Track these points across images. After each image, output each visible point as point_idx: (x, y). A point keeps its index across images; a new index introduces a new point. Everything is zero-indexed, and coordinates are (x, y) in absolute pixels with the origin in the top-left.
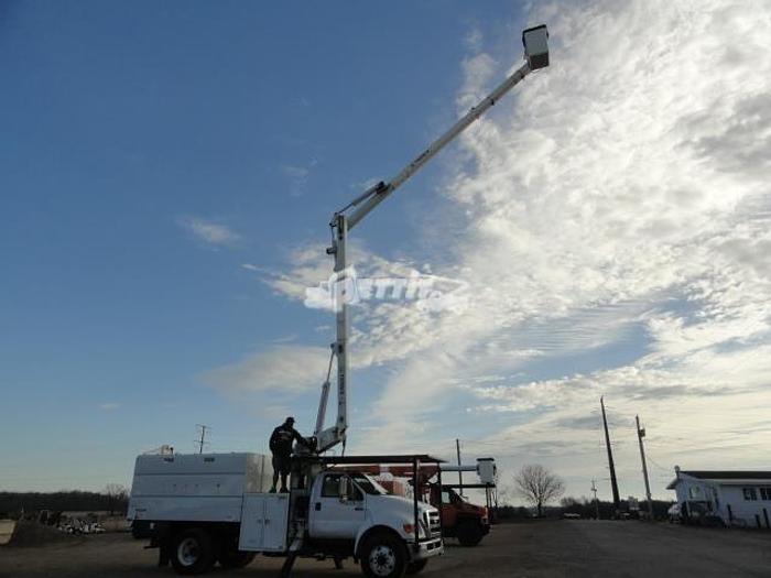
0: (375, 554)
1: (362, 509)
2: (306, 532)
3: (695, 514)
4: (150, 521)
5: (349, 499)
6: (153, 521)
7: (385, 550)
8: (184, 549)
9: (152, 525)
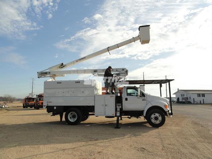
0: (153, 116)
1: (145, 100)
2: (121, 109)
3: (184, 101)
4: (54, 106)
5: (140, 96)
6: (55, 106)
7: (157, 115)
8: (70, 115)
9: (55, 108)
